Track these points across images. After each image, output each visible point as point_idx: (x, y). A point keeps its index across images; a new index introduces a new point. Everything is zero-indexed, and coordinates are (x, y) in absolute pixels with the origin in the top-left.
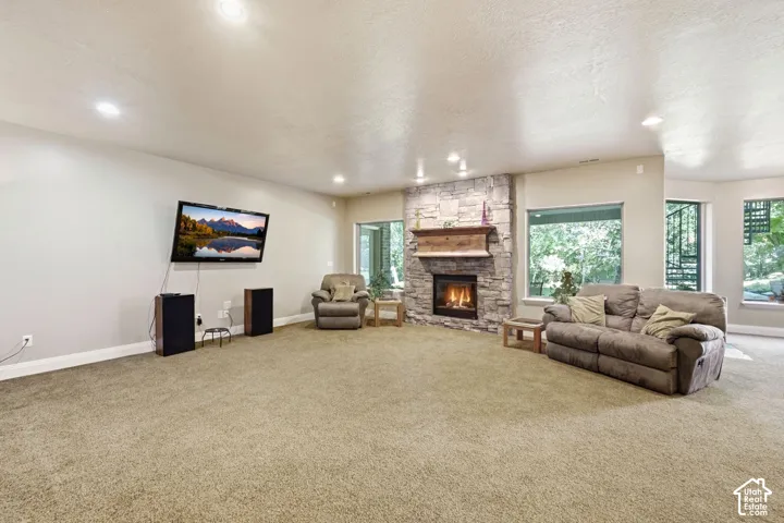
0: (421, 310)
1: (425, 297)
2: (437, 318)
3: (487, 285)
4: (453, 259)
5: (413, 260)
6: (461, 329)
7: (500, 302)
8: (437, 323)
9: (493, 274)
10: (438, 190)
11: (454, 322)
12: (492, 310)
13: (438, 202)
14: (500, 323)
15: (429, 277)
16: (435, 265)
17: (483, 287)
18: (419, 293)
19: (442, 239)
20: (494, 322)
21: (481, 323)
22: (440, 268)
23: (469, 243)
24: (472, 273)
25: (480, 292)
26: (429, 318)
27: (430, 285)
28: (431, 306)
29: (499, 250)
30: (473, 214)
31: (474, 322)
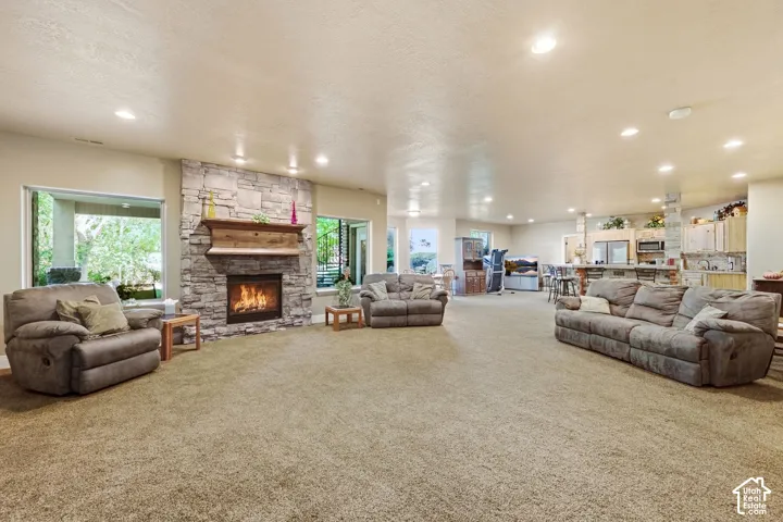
0: (211, 322)
1: (217, 304)
2: (234, 327)
3: (293, 282)
4: (256, 257)
5: (195, 258)
6: (267, 331)
7: (304, 297)
8: (235, 333)
9: (298, 271)
10: (236, 176)
11: (257, 326)
12: (297, 306)
13: (235, 188)
14: (304, 316)
15: (222, 279)
16: (233, 264)
17: (289, 284)
18: (206, 301)
19: (250, 234)
20: (298, 316)
21: (287, 320)
22: (238, 268)
23: (282, 241)
24: (278, 271)
25: (286, 289)
26: (224, 330)
27: (223, 290)
28: (225, 315)
29: (304, 249)
30: (279, 211)
31: (280, 320)
